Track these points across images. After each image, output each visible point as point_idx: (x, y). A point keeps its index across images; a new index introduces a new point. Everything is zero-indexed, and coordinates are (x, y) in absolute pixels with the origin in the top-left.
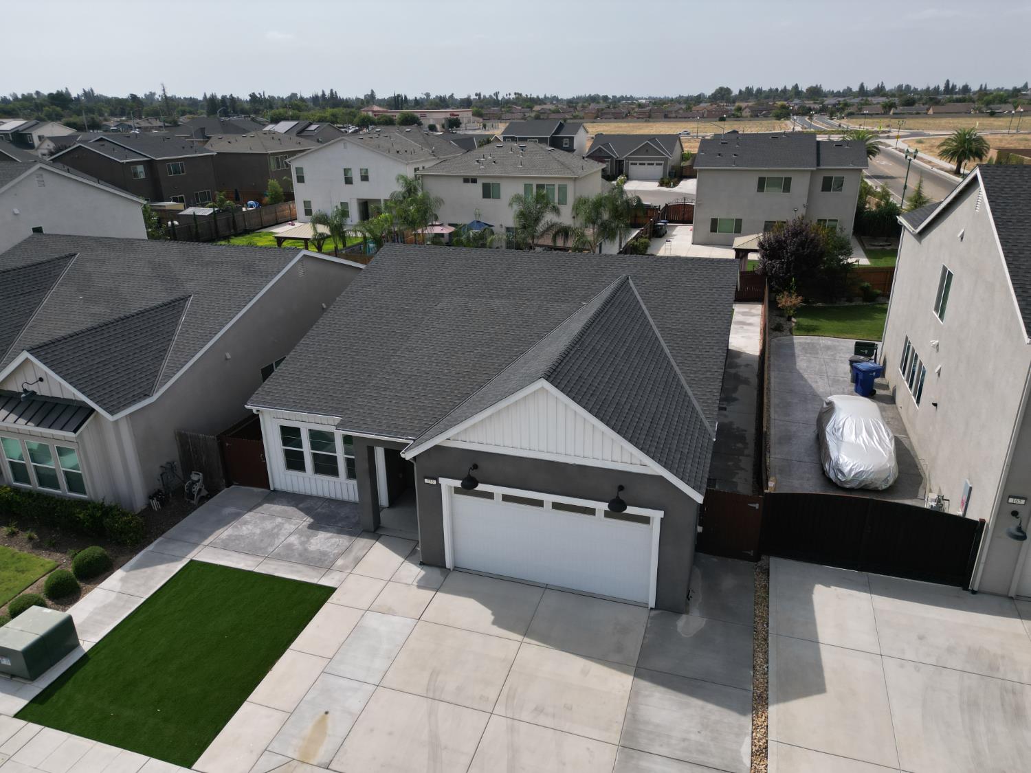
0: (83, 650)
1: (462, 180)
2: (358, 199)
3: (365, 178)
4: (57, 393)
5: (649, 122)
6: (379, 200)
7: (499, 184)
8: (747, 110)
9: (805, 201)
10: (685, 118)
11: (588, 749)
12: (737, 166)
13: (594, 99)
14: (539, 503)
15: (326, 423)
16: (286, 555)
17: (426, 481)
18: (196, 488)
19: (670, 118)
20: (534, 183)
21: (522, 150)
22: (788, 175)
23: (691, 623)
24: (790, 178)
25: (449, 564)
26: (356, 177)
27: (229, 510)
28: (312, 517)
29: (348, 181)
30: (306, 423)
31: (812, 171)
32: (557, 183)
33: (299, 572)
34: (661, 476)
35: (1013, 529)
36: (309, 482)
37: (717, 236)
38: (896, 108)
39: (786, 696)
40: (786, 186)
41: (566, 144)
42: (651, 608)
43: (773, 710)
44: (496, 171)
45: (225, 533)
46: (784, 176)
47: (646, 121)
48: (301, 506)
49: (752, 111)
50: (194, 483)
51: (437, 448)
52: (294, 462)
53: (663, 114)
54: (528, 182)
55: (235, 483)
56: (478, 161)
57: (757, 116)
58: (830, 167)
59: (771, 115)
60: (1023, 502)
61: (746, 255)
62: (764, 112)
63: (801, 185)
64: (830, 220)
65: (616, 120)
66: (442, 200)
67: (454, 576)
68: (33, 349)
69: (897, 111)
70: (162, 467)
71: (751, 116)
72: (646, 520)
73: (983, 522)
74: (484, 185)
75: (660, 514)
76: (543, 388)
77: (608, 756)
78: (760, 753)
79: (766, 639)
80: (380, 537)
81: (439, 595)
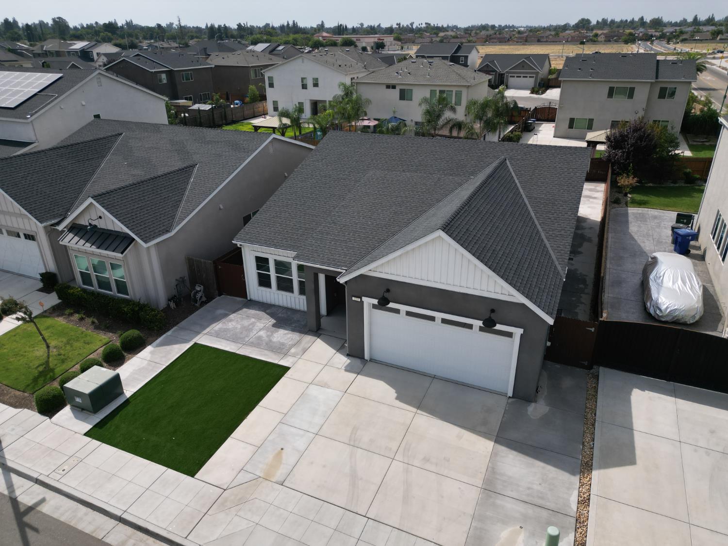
0: (126, 396)
1: (385, 87)
2: (311, 100)
3: (316, 85)
4: (110, 227)
5: (525, 45)
6: (325, 101)
7: (412, 90)
8: (603, 36)
9: (644, 106)
10: (553, 42)
11: (460, 488)
12: (593, 78)
13: (484, 27)
14: (432, 319)
15: (287, 256)
16: (257, 344)
17: (354, 299)
18: (199, 295)
19: (542, 42)
20: (438, 89)
21: (430, 64)
22: (632, 86)
23: (538, 409)
24: (634, 88)
25: (367, 356)
26: (310, 83)
27: (220, 312)
28: (275, 320)
29: (304, 87)
30: (273, 255)
31: (652, 83)
32: (454, 90)
33: (265, 355)
34: (524, 304)
36: (273, 295)
37: (573, 131)
38: (723, 34)
39: (606, 464)
40: (631, 93)
41: (462, 61)
42: (509, 397)
43: (595, 474)
44: (410, 80)
45: (217, 326)
46: (629, 86)
47: (523, 44)
48: (267, 311)
49: (606, 37)
50: (198, 292)
51: (361, 276)
52: (264, 281)
53: (536, 39)
54: (434, 88)
55: (224, 294)
56: (397, 73)
57: (610, 41)
58: (666, 79)
59: (620, 40)
61: (595, 146)
62: (615, 38)
63: (642, 94)
65: (501, 44)
66: (371, 101)
67: (370, 365)
68: (96, 196)
69: (723, 37)
70: (176, 280)
71: (605, 41)
72: (510, 335)
74: (401, 90)
75: (521, 331)
76: (440, 236)
77: (474, 494)
78: (585, 502)
79: (594, 424)
80: (320, 335)
81: (360, 377)
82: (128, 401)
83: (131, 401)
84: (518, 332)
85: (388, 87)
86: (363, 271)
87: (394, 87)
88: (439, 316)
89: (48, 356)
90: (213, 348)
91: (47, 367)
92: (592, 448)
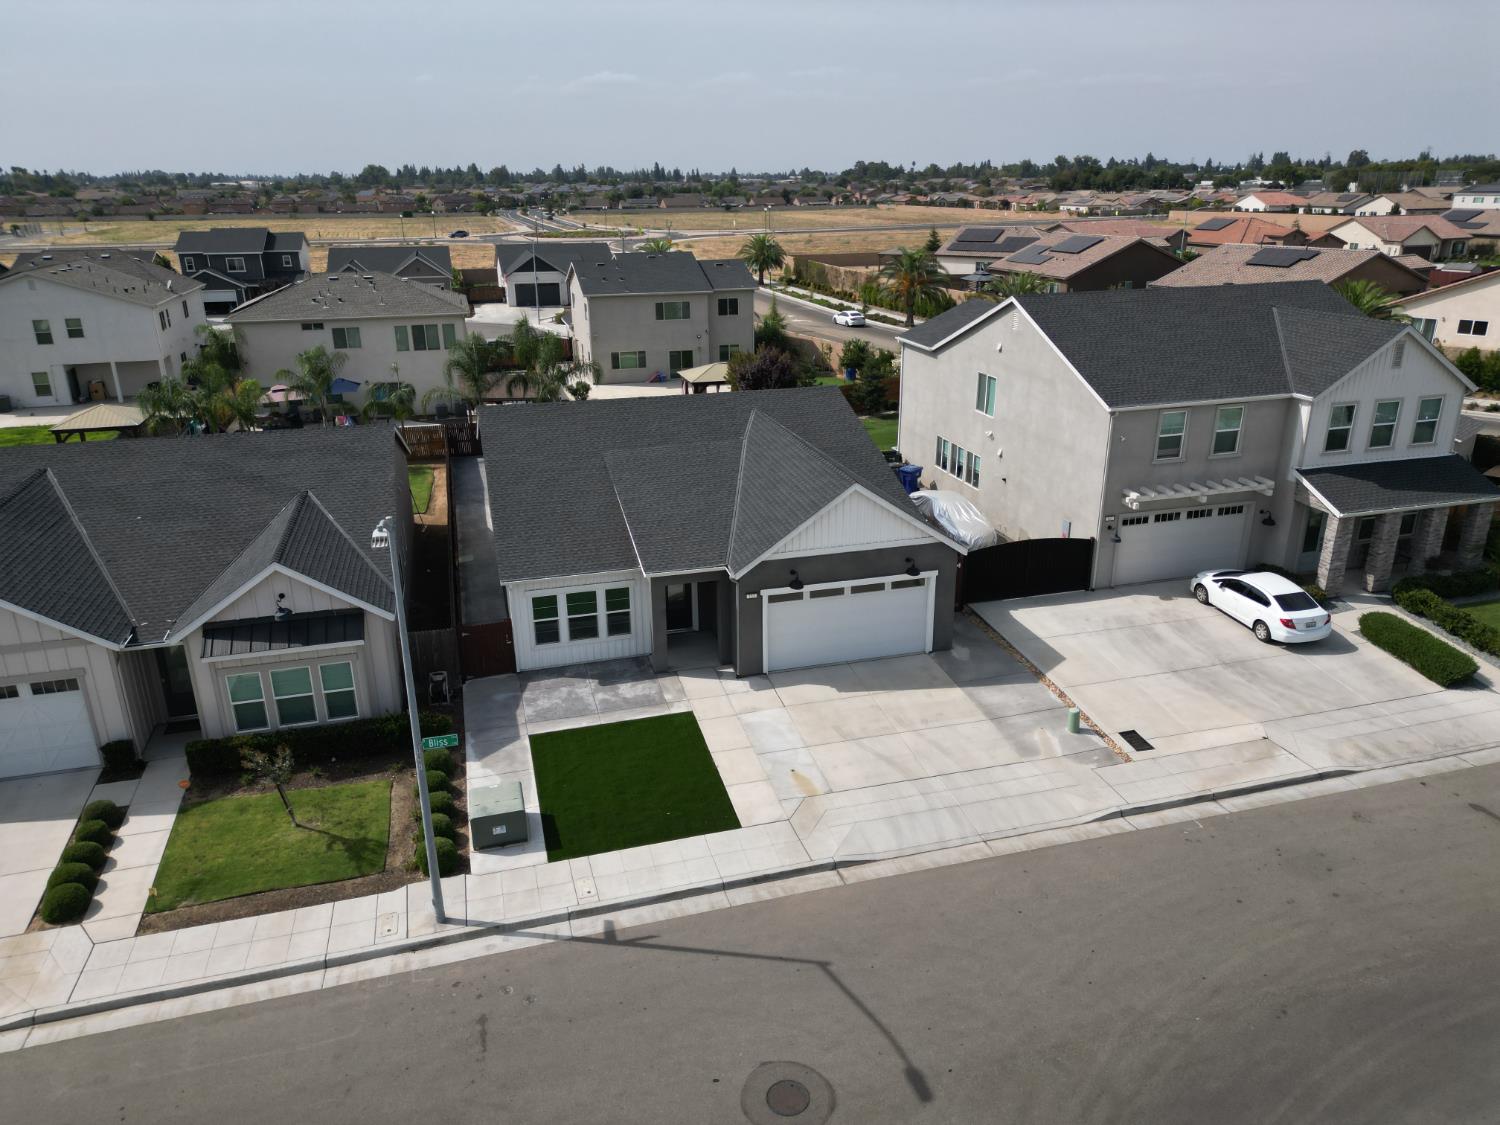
1: (300, 327)
2: (65, 366)
3: (75, 332)
6: (108, 365)
7: (356, 329)
9: (706, 327)
12: (631, 291)
14: (840, 592)
17: (748, 597)
20: (407, 324)
22: (685, 300)
23: (960, 652)
24: (688, 303)
25: (765, 669)
26: (59, 331)
27: (500, 697)
28: (594, 678)
29: (44, 338)
30: (561, 587)
31: (709, 295)
32: (440, 324)
33: (643, 712)
34: (941, 542)
35: (1113, 537)
37: (620, 372)
38: (625, 200)
39: (1050, 667)
40: (685, 311)
42: (930, 652)
43: (1049, 676)
44: (347, 312)
45: (525, 712)
48: (567, 675)
51: (764, 564)
52: (546, 634)
54: (400, 324)
56: (314, 300)
58: (727, 291)
60: (1113, 518)
62: (462, 205)
63: (701, 309)
64: (732, 346)
65: (240, 216)
67: (773, 677)
69: (626, 205)
71: (447, 211)
72: (924, 582)
73: (1093, 539)
74: (335, 331)
75: (936, 573)
76: (856, 491)
77: (988, 726)
78: (1062, 695)
79: (1011, 646)
80: (676, 673)
81: (781, 691)
82: (547, 818)
83: (549, 813)
84: (931, 576)
85: (306, 326)
86: (767, 556)
87: (319, 326)
88: (847, 584)
89: (320, 832)
90: (564, 731)
91: (345, 841)
92: (1028, 661)
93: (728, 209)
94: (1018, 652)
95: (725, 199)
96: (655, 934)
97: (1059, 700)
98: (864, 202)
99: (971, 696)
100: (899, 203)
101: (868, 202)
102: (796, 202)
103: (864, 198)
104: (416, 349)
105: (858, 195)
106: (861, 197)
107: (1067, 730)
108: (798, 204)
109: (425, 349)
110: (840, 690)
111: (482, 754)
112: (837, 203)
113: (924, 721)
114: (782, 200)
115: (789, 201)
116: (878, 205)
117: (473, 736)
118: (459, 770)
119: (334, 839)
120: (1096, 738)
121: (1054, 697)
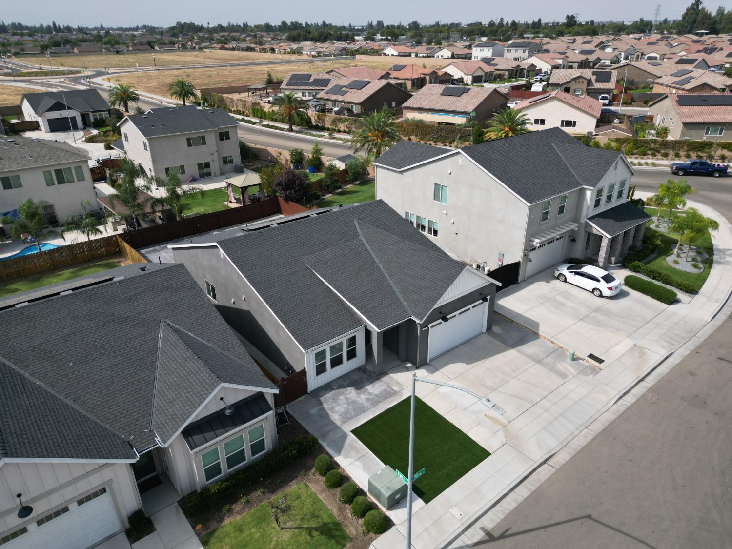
7: (18, 176)
9: (215, 148)
14: (455, 316)
17: (424, 329)
20: (51, 169)
22: (202, 135)
23: (497, 329)
24: (205, 136)
25: (428, 360)
27: (313, 412)
30: (330, 344)
31: (213, 131)
32: (72, 166)
34: (492, 282)
35: (528, 260)
38: (51, 48)
40: (203, 141)
42: (485, 332)
43: (539, 334)
48: (334, 388)
52: (321, 369)
54: (46, 169)
58: (222, 126)
60: (527, 251)
63: (212, 139)
64: (228, 156)
67: (430, 364)
73: (519, 262)
77: (538, 367)
78: (552, 342)
79: (513, 321)
80: (388, 374)
81: (442, 370)
88: (457, 313)
89: (296, 528)
90: (365, 423)
91: (316, 529)
92: (526, 328)
93: (118, 52)
94: (518, 324)
95: (115, 47)
96: (507, 527)
97: (553, 345)
98: (194, 48)
99: (520, 352)
100: (216, 49)
101: (197, 47)
102: (157, 48)
103: (194, 45)
104: (59, 183)
105: (190, 43)
106: (192, 44)
107: (569, 360)
108: (158, 49)
109: (65, 183)
110: (468, 363)
111: (339, 451)
112: (179, 48)
113: (514, 371)
114: (148, 47)
115: (152, 47)
116: (204, 50)
117: (324, 441)
118: (333, 463)
119: (309, 530)
120: (581, 361)
121: (550, 344)
